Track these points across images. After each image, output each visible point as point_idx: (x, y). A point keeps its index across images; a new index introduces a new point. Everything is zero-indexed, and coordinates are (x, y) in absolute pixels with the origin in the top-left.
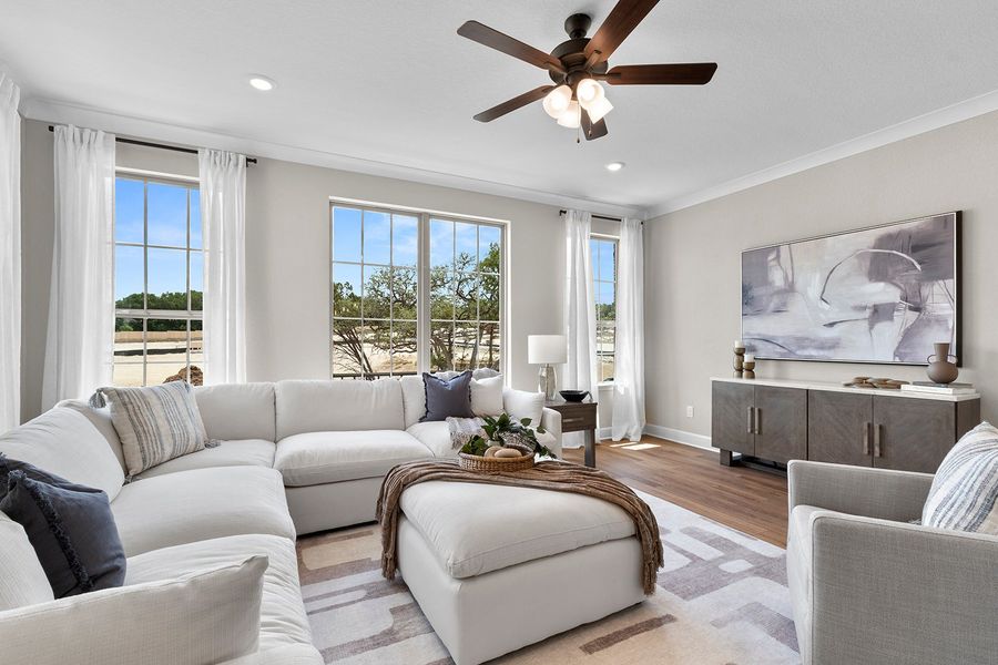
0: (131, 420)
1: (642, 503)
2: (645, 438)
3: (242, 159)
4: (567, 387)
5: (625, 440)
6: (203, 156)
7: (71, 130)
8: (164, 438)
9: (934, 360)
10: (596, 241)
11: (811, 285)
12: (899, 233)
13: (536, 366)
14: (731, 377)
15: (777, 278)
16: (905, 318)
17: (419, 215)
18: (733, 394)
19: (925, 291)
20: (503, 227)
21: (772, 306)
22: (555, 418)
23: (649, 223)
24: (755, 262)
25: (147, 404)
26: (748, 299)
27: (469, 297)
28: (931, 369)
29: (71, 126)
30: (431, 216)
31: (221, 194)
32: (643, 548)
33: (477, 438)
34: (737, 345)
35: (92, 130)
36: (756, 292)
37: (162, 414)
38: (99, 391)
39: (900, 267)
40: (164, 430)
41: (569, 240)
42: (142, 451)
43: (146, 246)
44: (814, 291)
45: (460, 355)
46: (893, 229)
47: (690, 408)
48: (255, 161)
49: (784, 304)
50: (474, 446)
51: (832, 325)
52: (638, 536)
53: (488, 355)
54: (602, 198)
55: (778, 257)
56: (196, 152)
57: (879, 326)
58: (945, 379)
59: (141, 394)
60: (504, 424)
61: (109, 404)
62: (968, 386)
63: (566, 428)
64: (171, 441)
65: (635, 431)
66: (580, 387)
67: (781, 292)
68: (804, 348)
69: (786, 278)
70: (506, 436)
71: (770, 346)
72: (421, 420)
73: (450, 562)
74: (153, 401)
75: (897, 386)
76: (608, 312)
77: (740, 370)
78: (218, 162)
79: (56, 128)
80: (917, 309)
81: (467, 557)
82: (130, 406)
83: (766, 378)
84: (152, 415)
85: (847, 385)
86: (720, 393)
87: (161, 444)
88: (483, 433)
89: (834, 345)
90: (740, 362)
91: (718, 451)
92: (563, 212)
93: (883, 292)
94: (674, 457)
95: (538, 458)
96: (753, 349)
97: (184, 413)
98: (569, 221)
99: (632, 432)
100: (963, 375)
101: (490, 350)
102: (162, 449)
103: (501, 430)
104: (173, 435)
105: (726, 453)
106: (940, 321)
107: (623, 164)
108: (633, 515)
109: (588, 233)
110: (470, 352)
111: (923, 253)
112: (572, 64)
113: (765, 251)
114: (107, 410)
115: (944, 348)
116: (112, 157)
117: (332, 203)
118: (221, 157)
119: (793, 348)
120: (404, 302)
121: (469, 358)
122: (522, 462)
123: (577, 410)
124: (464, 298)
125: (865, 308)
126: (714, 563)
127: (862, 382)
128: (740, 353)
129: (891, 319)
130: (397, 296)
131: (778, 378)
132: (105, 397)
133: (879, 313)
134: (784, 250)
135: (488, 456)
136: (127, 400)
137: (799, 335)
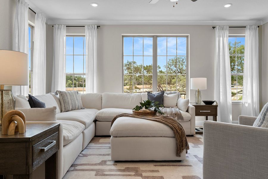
0: (63, 98)
3: (96, 26)
6: (86, 27)
7: (57, 26)
8: (70, 104)
10: (231, 38)
17: (153, 36)
20: (187, 37)
25: (66, 95)
29: (57, 25)
30: (157, 36)
35: (61, 25)
37: (70, 98)
38: (57, 91)
40: (70, 102)
42: (65, 106)
43: (74, 55)
48: (100, 26)
52: (175, 137)
56: (84, 26)
59: (66, 93)
61: (59, 95)
64: (71, 105)
74: (68, 95)
78: (90, 29)
79: (54, 26)
82: (63, 95)
84: (67, 98)
87: (69, 106)
92: (214, 28)
97: (76, 99)
98: (217, 31)
102: (69, 107)
104: (72, 104)
109: (227, 35)
114: (58, 96)
116: (65, 31)
117: (123, 36)
118: (90, 27)
132: (58, 93)
136: (62, 94)
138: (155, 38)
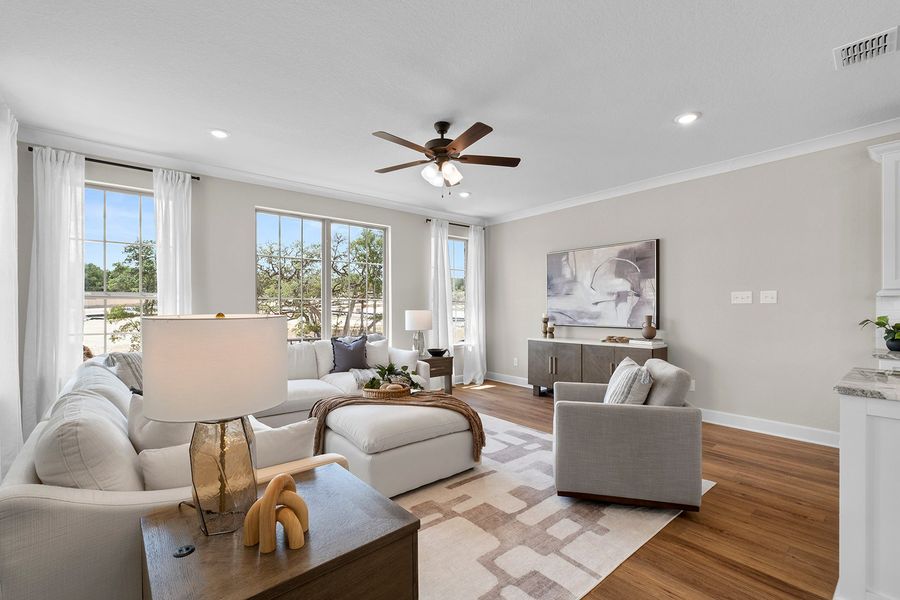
0: (135, 375)
1: (473, 412)
2: (486, 382)
3: (188, 176)
4: (432, 346)
5: (472, 383)
6: (157, 174)
7: (49, 151)
9: (645, 325)
10: (451, 241)
11: (585, 278)
12: (630, 249)
13: (411, 332)
14: (540, 337)
15: (567, 273)
16: (632, 300)
17: (323, 220)
18: (540, 348)
19: (642, 285)
20: (385, 230)
21: (564, 291)
22: (425, 367)
23: (489, 229)
24: (555, 261)
26: (550, 286)
27: (342, 271)
28: (643, 330)
29: (49, 148)
30: (332, 221)
31: (171, 203)
32: (474, 435)
33: (374, 379)
34: (544, 316)
35: (67, 151)
36: (555, 281)
39: (630, 270)
41: (433, 240)
43: (105, 241)
44: (587, 282)
45: (334, 321)
46: (627, 247)
47: (516, 359)
48: (198, 179)
49: (571, 290)
50: (373, 384)
51: (597, 303)
52: (470, 429)
53: (360, 323)
54: (457, 211)
55: (568, 259)
56: (151, 171)
57: (621, 305)
58: (650, 337)
60: (391, 370)
61: (117, 365)
62: (661, 340)
63: (433, 374)
65: (480, 377)
66: (441, 347)
67: (569, 282)
68: (582, 318)
69: (572, 273)
70: (393, 378)
71: (563, 317)
72: (331, 372)
73: (366, 444)
75: (627, 341)
76: (461, 285)
77: (546, 333)
78: (169, 179)
79: (35, 149)
80: (638, 295)
81: (376, 441)
82: (132, 364)
83: (561, 338)
85: (604, 341)
86: (533, 347)
88: (378, 377)
89: (597, 316)
90: (546, 327)
91: (532, 387)
92: (428, 220)
93: (622, 285)
94: (505, 392)
95: (412, 391)
96: (553, 319)
98: (433, 227)
99: (477, 378)
100: (659, 334)
101: (362, 318)
103: (389, 374)
105: (537, 388)
106: (649, 302)
107: (470, 193)
108: (467, 417)
109: (446, 235)
110: (343, 319)
111: (641, 262)
112: (440, 151)
113: (560, 255)
115: (649, 318)
116: (82, 172)
117: (257, 210)
118: (173, 174)
119: (576, 318)
120: (282, 275)
121: (343, 324)
122: (403, 392)
123: (440, 362)
124: (338, 272)
125: (613, 294)
126: (521, 447)
127: (610, 339)
128: (546, 321)
129: (626, 301)
130: (276, 269)
131: (568, 338)
132: (116, 359)
133: (621, 297)
134: (571, 254)
135: (382, 389)
136: (130, 361)
137: (579, 310)
138: (326, 223)
